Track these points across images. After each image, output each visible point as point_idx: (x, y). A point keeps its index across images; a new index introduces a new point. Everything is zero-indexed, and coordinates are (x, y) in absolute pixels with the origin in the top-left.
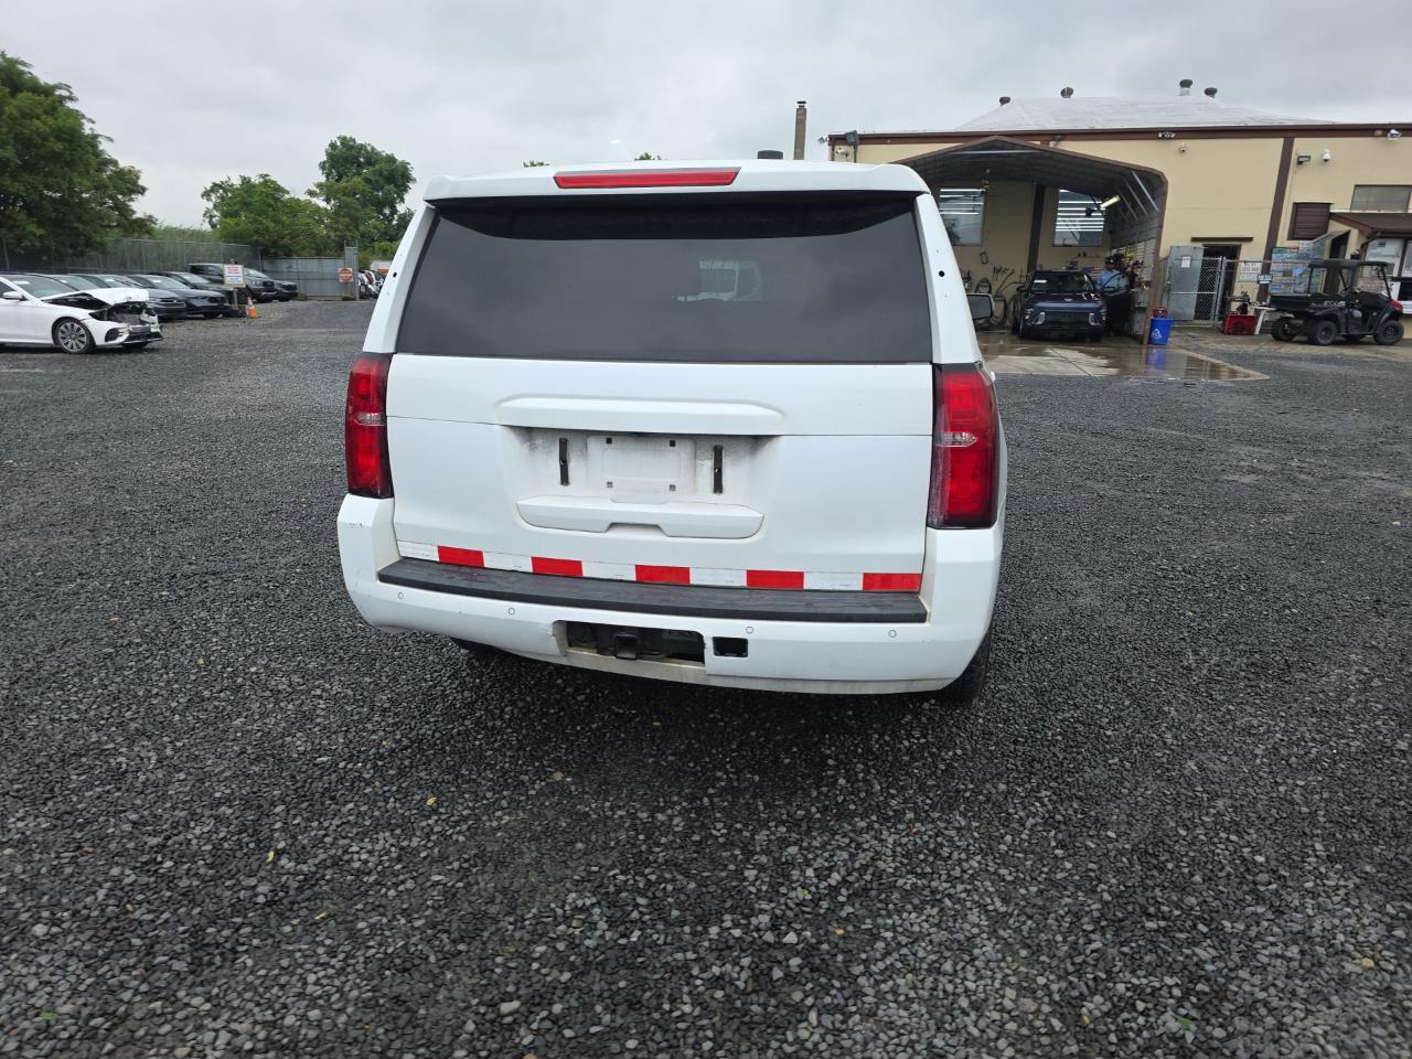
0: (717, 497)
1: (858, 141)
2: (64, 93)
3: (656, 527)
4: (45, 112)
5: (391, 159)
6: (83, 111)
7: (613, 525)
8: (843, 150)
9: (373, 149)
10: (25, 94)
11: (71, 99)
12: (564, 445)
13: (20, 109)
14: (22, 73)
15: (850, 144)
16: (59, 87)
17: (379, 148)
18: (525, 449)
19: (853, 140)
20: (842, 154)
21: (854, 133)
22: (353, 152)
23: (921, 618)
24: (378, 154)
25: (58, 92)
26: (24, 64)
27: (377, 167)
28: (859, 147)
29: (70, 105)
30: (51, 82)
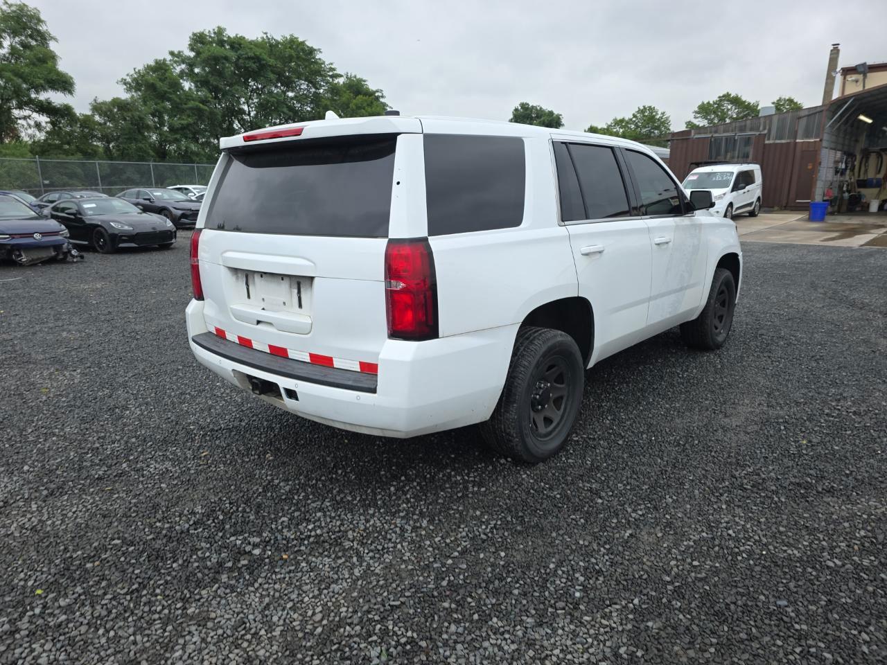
0: (299, 310)
1: (868, 70)
2: (380, 94)
3: (270, 324)
4: (368, 105)
5: (551, 113)
6: (387, 103)
7: (259, 322)
8: (853, 78)
9: (541, 108)
10: (360, 96)
11: (382, 97)
12: (247, 277)
13: (356, 105)
14: (363, 86)
15: (860, 73)
16: (377, 91)
17: (544, 108)
18: (234, 278)
19: (862, 70)
20: (853, 81)
21: (864, 64)
22: (528, 112)
23: (374, 391)
24: (544, 111)
25: (377, 94)
26: (365, 81)
27: (542, 119)
28: (868, 75)
29: (382, 100)
30: (374, 89)
